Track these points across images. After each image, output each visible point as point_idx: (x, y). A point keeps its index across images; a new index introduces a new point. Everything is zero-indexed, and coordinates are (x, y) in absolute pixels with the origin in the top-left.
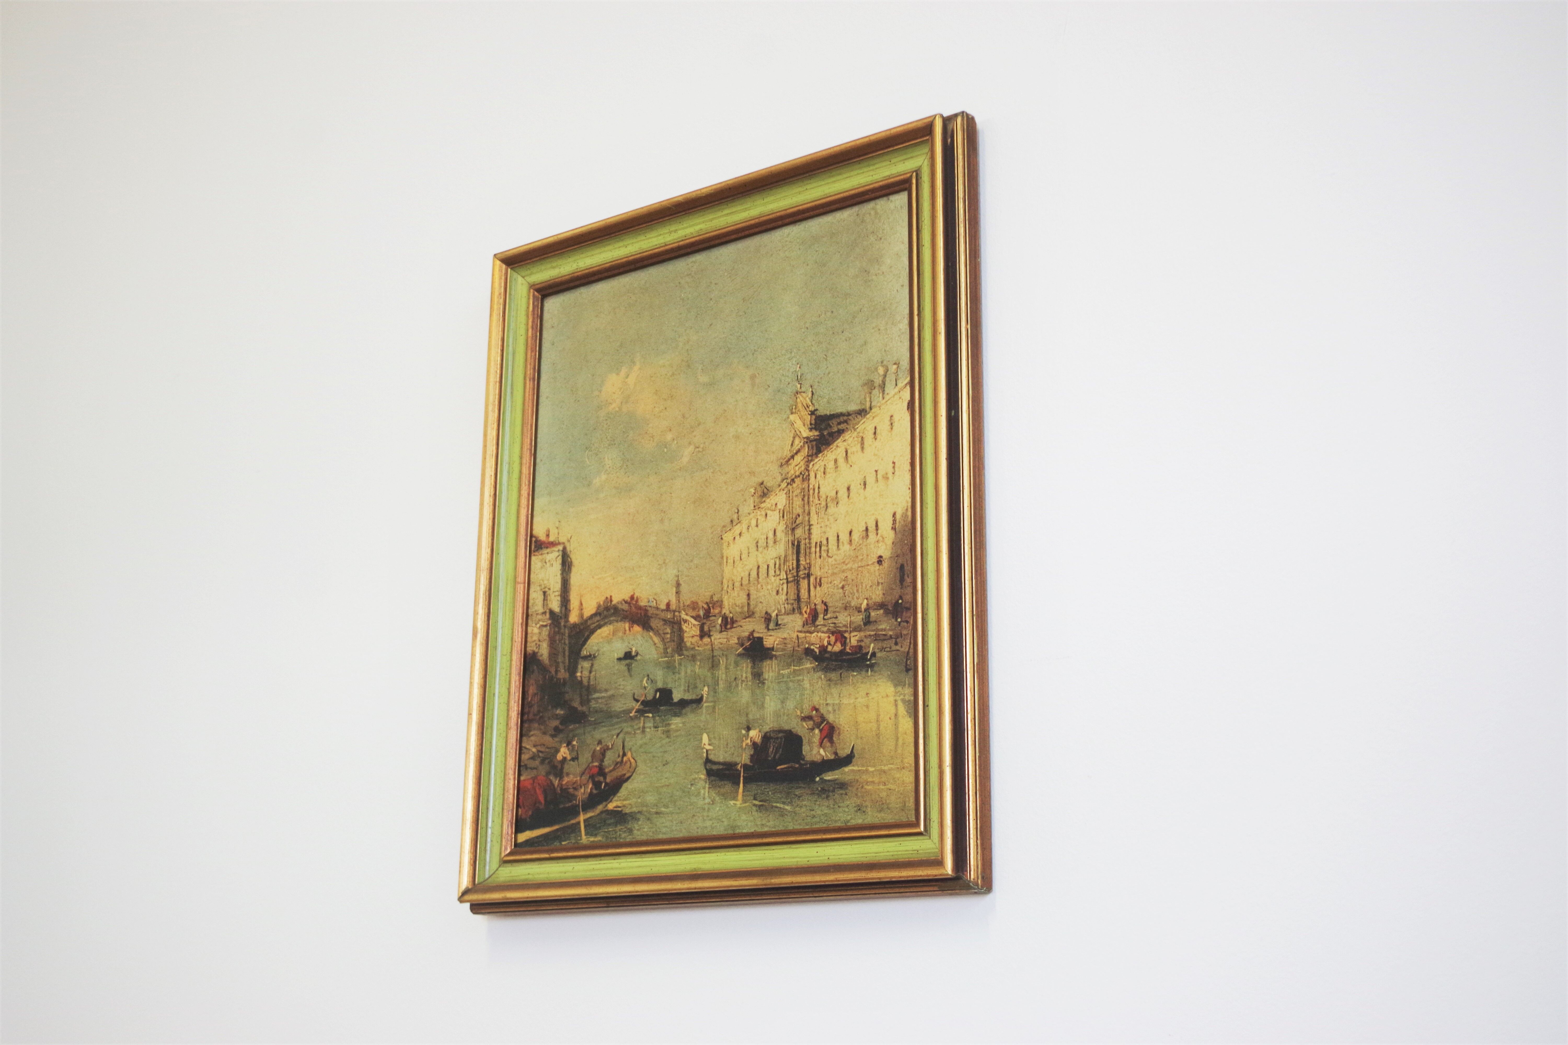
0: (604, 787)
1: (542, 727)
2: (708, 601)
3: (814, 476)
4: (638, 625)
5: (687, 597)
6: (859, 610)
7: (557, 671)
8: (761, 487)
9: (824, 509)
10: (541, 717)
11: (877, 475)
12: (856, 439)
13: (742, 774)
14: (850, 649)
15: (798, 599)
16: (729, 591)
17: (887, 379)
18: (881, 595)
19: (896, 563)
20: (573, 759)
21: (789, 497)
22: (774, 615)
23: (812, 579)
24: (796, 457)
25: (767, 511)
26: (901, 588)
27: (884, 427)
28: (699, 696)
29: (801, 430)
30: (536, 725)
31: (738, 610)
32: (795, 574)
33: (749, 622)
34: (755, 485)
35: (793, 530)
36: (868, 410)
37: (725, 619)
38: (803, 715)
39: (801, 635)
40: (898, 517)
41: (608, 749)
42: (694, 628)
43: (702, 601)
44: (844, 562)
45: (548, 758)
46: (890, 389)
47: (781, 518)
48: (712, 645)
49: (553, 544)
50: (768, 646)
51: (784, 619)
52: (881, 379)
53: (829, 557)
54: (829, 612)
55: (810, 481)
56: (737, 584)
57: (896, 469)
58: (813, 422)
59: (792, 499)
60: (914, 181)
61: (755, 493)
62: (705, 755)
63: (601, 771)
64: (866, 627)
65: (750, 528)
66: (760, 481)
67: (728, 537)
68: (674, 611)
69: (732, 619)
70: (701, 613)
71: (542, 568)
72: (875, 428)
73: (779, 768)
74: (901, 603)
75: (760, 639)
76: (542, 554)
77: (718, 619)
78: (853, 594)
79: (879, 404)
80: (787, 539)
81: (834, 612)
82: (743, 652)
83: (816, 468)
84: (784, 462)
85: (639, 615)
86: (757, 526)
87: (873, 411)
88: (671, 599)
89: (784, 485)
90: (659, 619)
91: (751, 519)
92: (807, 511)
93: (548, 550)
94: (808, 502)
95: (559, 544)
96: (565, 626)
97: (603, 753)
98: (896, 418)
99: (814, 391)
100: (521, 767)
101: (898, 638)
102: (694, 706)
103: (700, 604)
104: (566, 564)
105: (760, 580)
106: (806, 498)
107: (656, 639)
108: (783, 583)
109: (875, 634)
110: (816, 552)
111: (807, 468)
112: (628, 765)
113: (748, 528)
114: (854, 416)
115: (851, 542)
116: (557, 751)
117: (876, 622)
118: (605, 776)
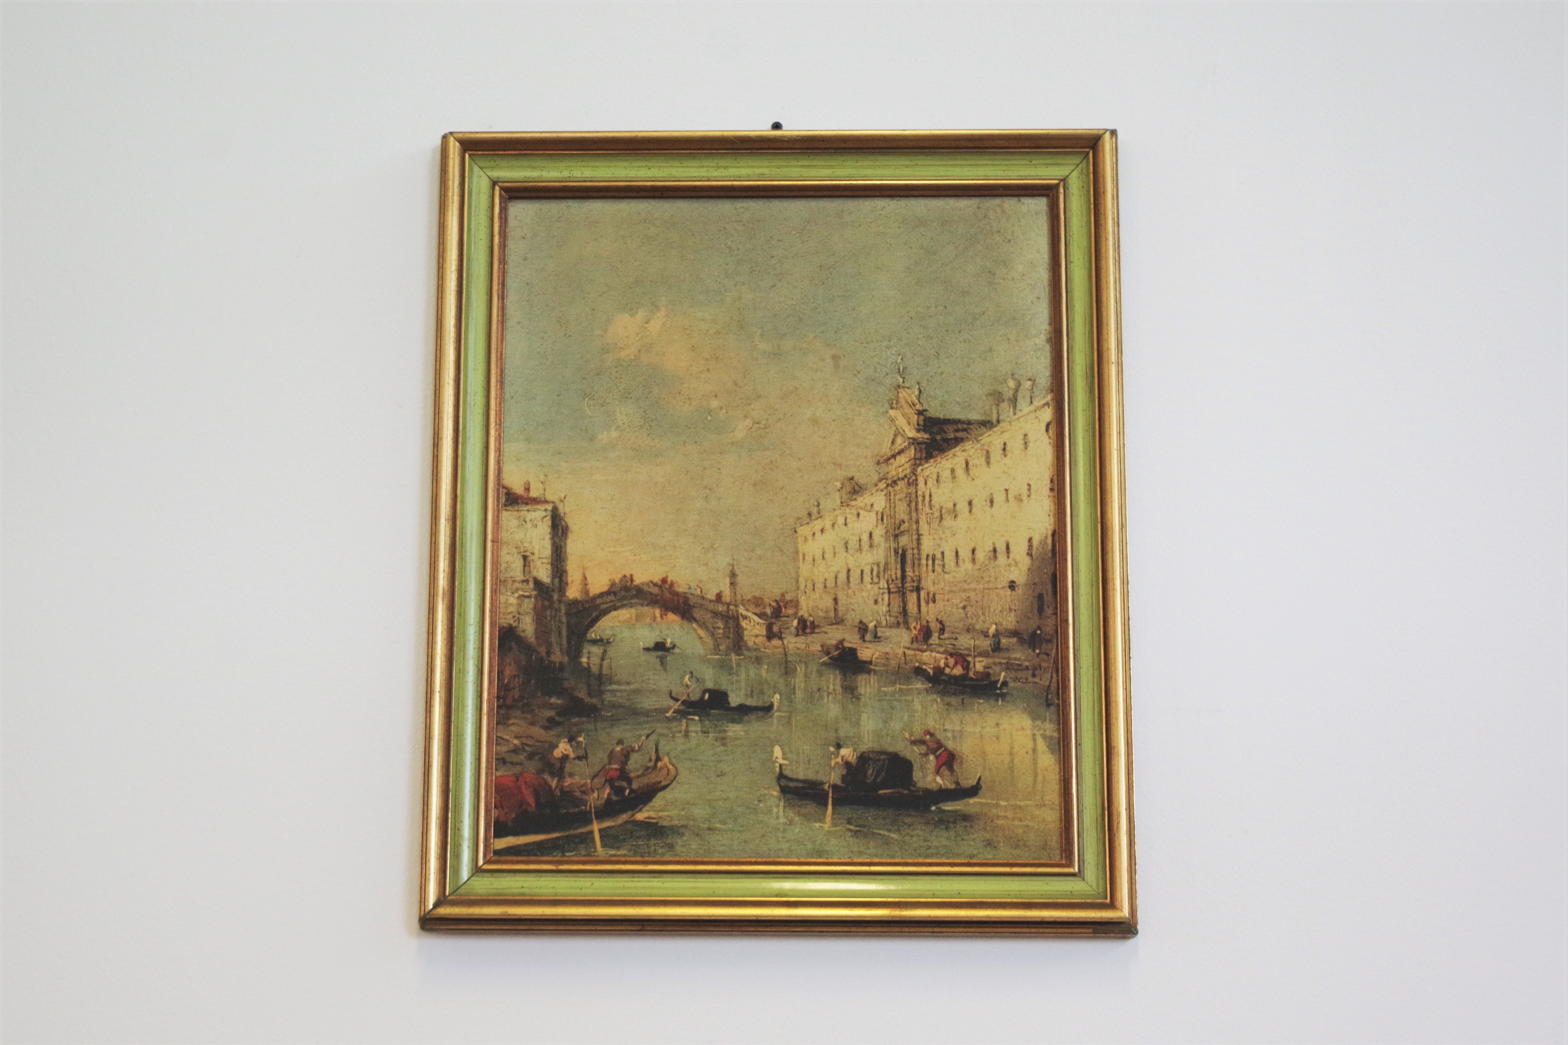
0: (629, 793)
1: (529, 716)
2: (778, 598)
3: (924, 482)
4: (675, 614)
6: (986, 635)
7: (548, 653)
8: (851, 483)
9: (938, 520)
10: (527, 704)
11: (1007, 494)
12: (979, 451)
13: (830, 795)
14: (974, 674)
15: (904, 612)
16: (807, 591)
17: (1020, 395)
18: (1014, 623)
19: (1033, 591)
20: (579, 758)
21: (890, 500)
22: (871, 625)
23: (922, 594)
24: (898, 458)
25: (860, 511)
26: (1040, 619)
27: (1015, 445)
28: (768, 704)
29: (905, 429)
30: (518, 713)
32: (900, 585)
33: (838, 629)
34: (842, 478)
35: (896, 536)
36: (995, 423)
37: (802, 622)
38: (912, 738)
40: (1035, 543)
41: (633, 750)
42: (757, 627)
43: (768, 598)
44: (965, 581)
45: (539, 754)
46: (1023, 405)
47: (880, 521)
48: (784, 649)
49: (535, 501)
50: (865, 659)
51: (885, 632)
52: (1011, 392)
53: (946, 573)
54: (946, 632)
55: (919, 487)
56: (819, 586)
57: (1032, 492)
58: (921, 423)
59: (894, 503)
60: (1061, 190)
61: (842, 488)
62: (778, 770)
63: (624, 775)
64: (996, 654)
65: (836, 526)
66: (850, 475)
67: (804, 531)
68: (729, 604)
69: (813, 623)
70: (769, 611)
71: (519, 526)
72: (1005, 444)
73: (881, 792)
74: (1040, 634)
75: (853, 650)
76: (518, 511)
77: (793, 621)
78: (978, 617)
79: (1009, 419)
80: (887, 545)
82: (829, 661)
83: (926, 473)
84: (882, 460)
85: (676, 602)
86: (846, 524)
87: (1001, 424)
88: (722, 589)
89: (882, 485)
90: (706, 609)
91: (837, 516)
92: (914, 518)
93: (529, 507)
94: (917, 510)
95: (546, 502)
96: (560, 601)
97: (626, 755)
98: (1031, 437)
99: (922, 389)
100: (502, 761)
101: (1036, 669)
102: (761, 714)
103: (767, 601)
104: (559, 528)
105: (851, 585)
106: (913, 504)
107: (702, 633)
108: (883, 593)
109: (1007, 663)
110: (927, 565)
111: (914, 472)
112: (665, 772)
113: (833, 525)
114: (976, 426)
115: (974, 560)
116: (555, 746)
117: (1008, 650)
118: (629, 781)
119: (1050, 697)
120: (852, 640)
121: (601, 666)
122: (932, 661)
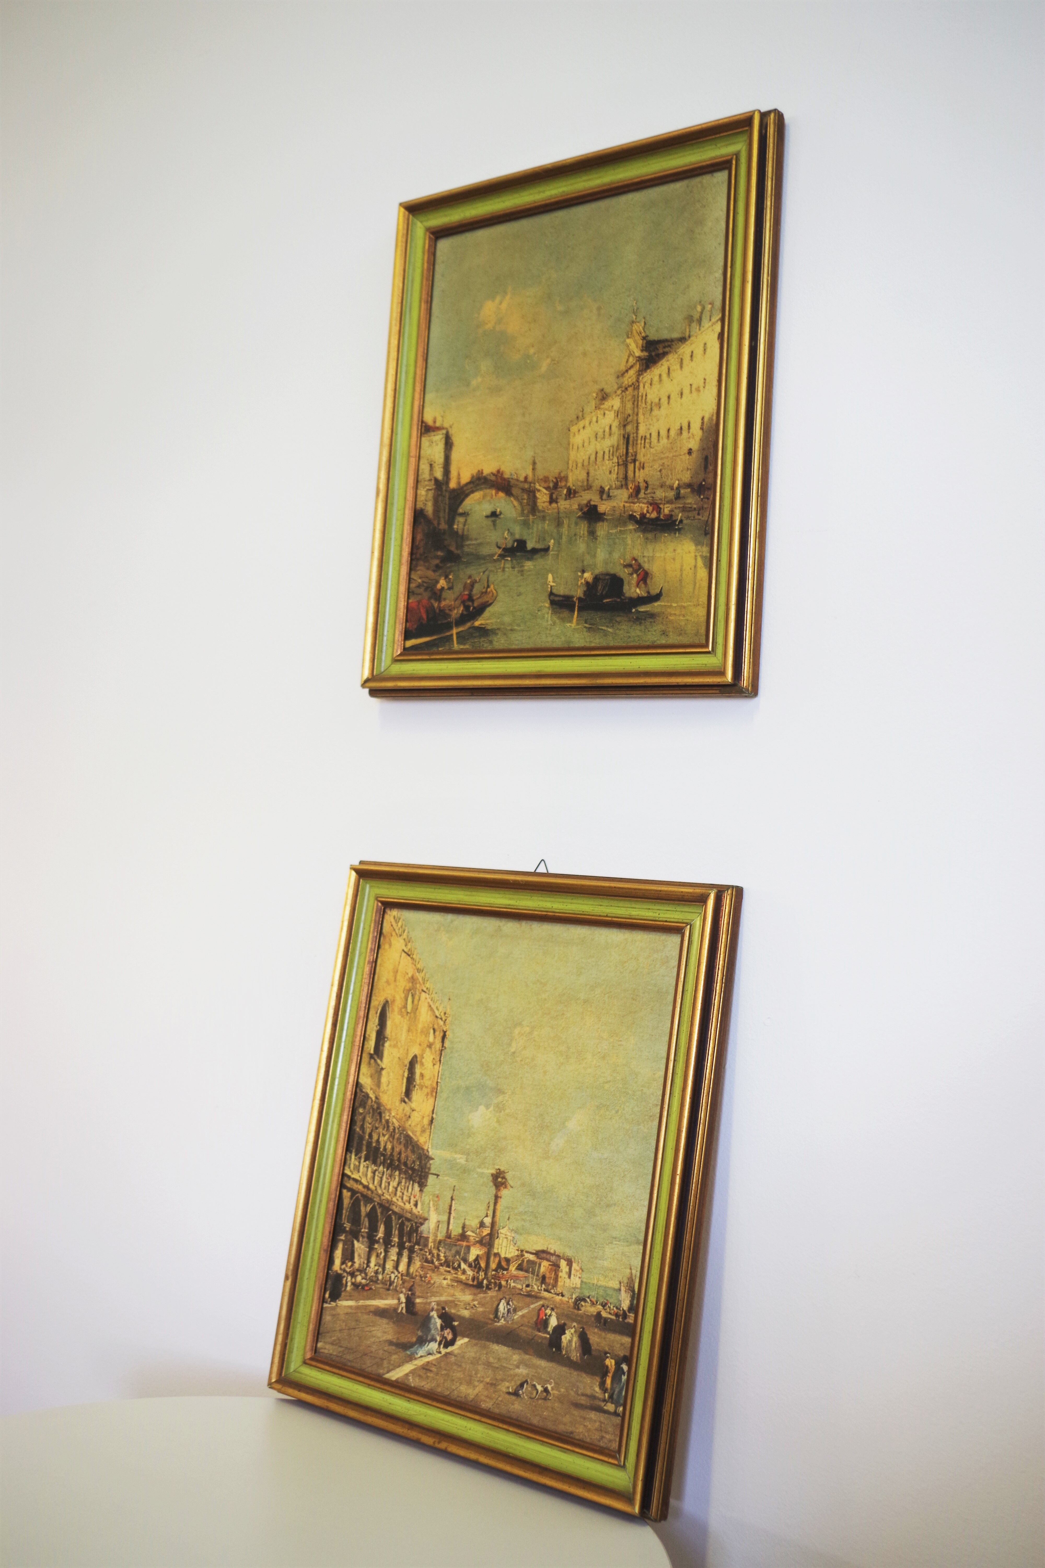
0: (473, 609)
1: (427, 564)
2: (557, 476)
3: (643, 386)
4: (502, 492)
5: (540, 473)
6: (671, 488)
7: (439, 524)
8: (602, 393)
9: (650, 411)
10: (426, 557)
11: (691, 388)
12: (677, 360)
13: (577, 605)
14: (663, 516)
15: (626, 477)
16: (573, 469)
17: (704, 315)
18: (689, 478)
19: (702, 454)
20: (450, 588)
21: (623, 401)
22: (606, 489)
23: (637, 463)
24: (629, 371)
25: (605, 411)
26: (705, 474)
27: (699, 351)
28: (547, 546)
29: (635, 351)
30: (421, 562)
31: (580, 484)
32: (625, 459)
33: (588, 493)
34: (597, 390)
35: (625, 426)
36: (688, 338)
37: (569, 490)
38: (625, 563)
39: (627, 505)
40: (706, 420)
41: (476, 582)
42: (545, 496)
43: (552, 476)
44: (662, 452)
46: (706, 323)
47: (616, 417)
49: (438, 429)
50: (602, 512)
51: (614, 493)
52: (698, 315)
53: (651, 447)
54: (649, 488)
55: (640, 390)
56: (580, 465)
57: (706, 384)
58: (644, 345)
59: (625, 403)
60: (734, 162)
61: (597, 397)
62: (549, 590)
63: (470, 598)
64: (677, 501)
65: (592, 423)
66: (601, 388)
67: (574, 429)
68: (531, 483)
69: (575, 490)
70: (551, 485)
71: (429, 446)
72: (692, 352)
73: (605, 601)
74: (705, 484)
75: (595, 507)
76: (430, 436)
77: (564, 490)
78: (667, 476)
79: (696, 334)
80: (620, 432)
81: (653, 489)
82: (582, 515)
83: (645, 380)
84: (620, 374)
85: (504, 484)
86: (597, 421)
87: (691, 339)
88: (528, 473)
89: (619, 392)
90: (519, 488)
91: (593, 416)
92: (636, 412)
93: (435, 433)
94: (638, 406)
95: (443, 428)
96: (446, 491)
97: (472, 585)
98: (708, 345)
99: (646, 321)
100: (410, 593)
102: (543, 553)
103: (551, 478)
104: (449, 444)
105: (597, 462)
106: (636, 403)
107: (516, 503)
108: (615, 466)
110: (641, 444)
111: (638, 381)
112: (491, 594)
113: (590, 424)
114: (676, 342)
115: (668, 437)
116: (437, 582)
117: (684, 497)
118: (473, 601)
119: (707, 528)
120: (595, 499)
121: (463, 529)
122: (639, 509)
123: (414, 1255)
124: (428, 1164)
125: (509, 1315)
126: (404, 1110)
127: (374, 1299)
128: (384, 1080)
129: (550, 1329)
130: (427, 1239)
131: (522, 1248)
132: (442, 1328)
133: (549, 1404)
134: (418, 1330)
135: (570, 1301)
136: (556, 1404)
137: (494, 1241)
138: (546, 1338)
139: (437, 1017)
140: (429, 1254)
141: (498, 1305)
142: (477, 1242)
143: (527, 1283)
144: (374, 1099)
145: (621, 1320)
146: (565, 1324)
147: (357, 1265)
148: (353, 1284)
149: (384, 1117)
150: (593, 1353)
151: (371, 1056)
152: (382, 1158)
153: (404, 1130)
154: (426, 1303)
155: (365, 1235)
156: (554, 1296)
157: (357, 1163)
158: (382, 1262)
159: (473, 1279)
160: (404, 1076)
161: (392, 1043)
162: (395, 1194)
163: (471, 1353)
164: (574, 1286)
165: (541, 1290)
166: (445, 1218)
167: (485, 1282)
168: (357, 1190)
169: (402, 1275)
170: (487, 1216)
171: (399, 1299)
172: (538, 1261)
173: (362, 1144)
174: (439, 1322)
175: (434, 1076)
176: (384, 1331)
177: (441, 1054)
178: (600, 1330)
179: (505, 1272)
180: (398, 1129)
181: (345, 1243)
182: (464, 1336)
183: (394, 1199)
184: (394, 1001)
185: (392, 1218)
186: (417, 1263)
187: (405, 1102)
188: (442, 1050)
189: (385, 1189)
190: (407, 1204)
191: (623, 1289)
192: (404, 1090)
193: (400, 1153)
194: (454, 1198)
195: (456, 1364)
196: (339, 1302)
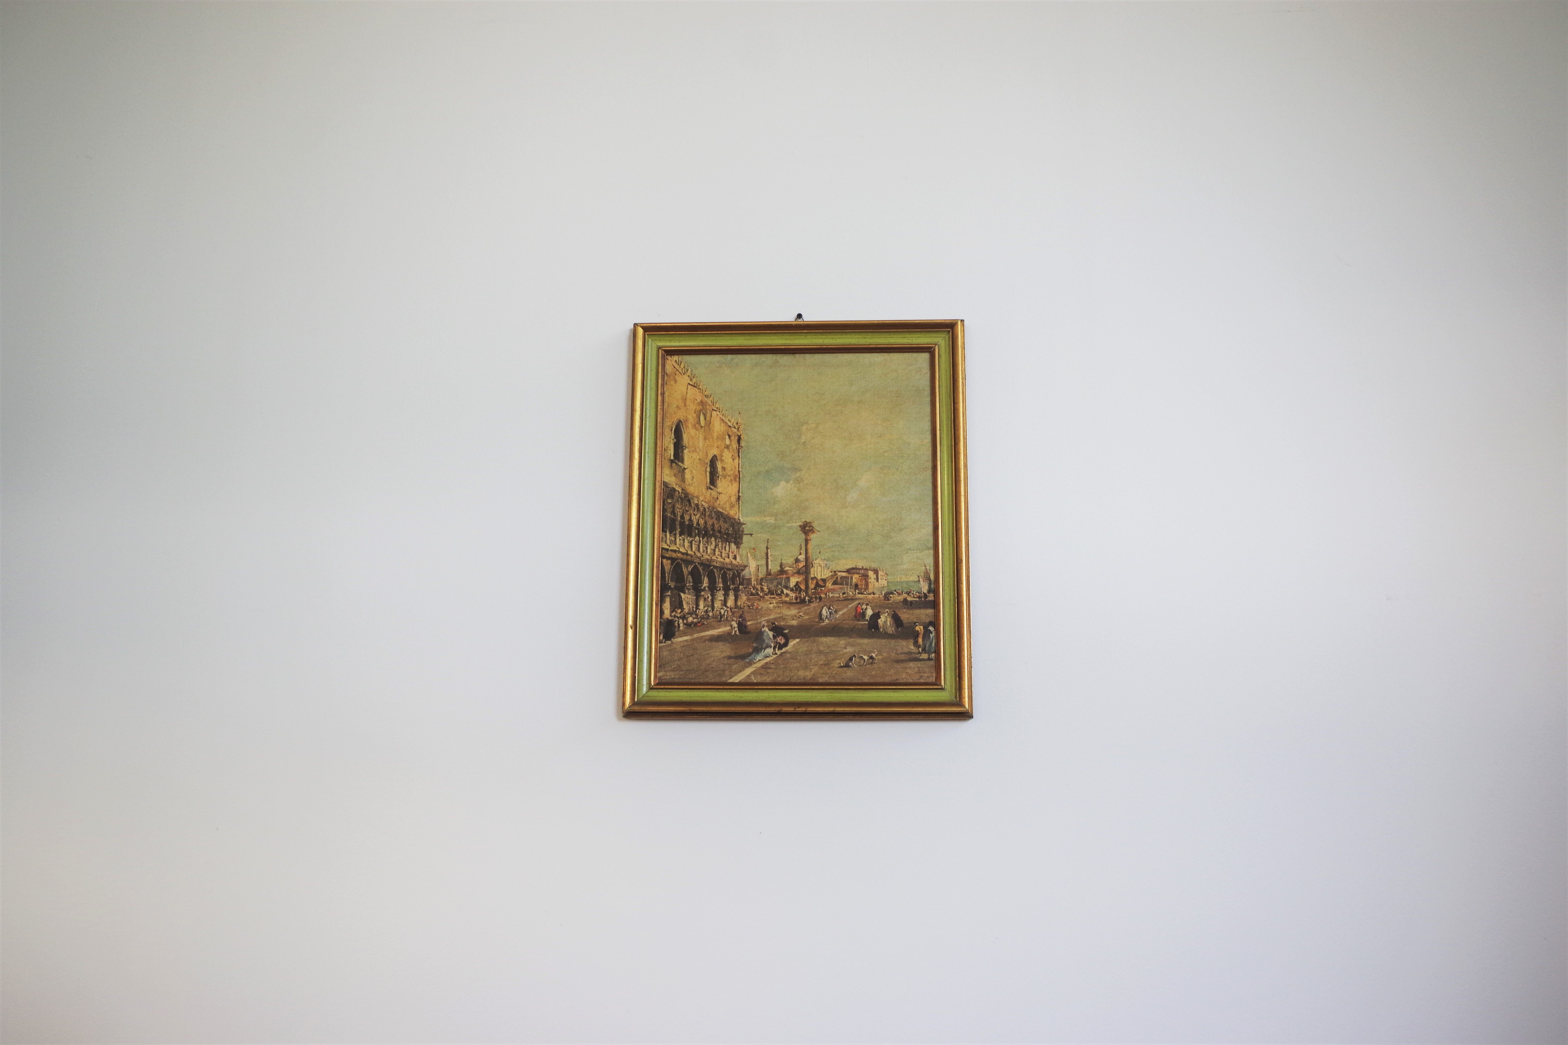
123: (740, 593)
124: (741, 528)
125: (832, 615)
126: (711, 494)
127: (708, 630)
128: (688, 476)
129: (867, 618)
130: (750, 580)
131: (835, 570)
132: (774, 637)
133: (875, 666)
134: (753, 643)
135: (881, 596)
136: (882, 665)
137: (810, 569)
138: (865, 624)
139: (730, 427)
140: (754, 589)
141: (821, 611)
142: (795, 573)
143: (843, 592)
144: (680, 491)
145: (923, 600)
146: (879, 612)
147: (686, 610)
148: (684, 624)
149: (693, 502)
150: (905, 625)
151: (672, 462)
152: (696, 531)
153: (713, 508)
154: (757, 623)
155: (691, 587)
156: (867, 595)
157: (673, 539)
158: (710, 603)
159: (796, 599)
160: (706, 471)
161: (691, 450)
162: (714, 554)
163: (804, 648)
164: (882, 586)
165: (856, 594)
166: (764, 562)
167: (807, 598)
168: (676, 557)
169: (731, 609)
170: (800, 554)
171: (731, 626)
172: (850, 575)
173: (676, 524)
174: (771, 634)
175: (735, 467)
176: (722, 651)
177: (739, 452)
178: (908, 609)
179: (823, 589)
180: (708, 508)
181: (671, 597)
182: (794, 638)
183: (714, 558)
184: (687, 420)
185: (714, 571)
186: (743, 598)
187: (711, 489)
188: (739, 449)
189: (703, 552)
190: (726, 559)
191: (921, 580)
192: (708, 481)
193: (713, 525)
194: (769, 547)
195: (791, 658)
196: (674, 640)
